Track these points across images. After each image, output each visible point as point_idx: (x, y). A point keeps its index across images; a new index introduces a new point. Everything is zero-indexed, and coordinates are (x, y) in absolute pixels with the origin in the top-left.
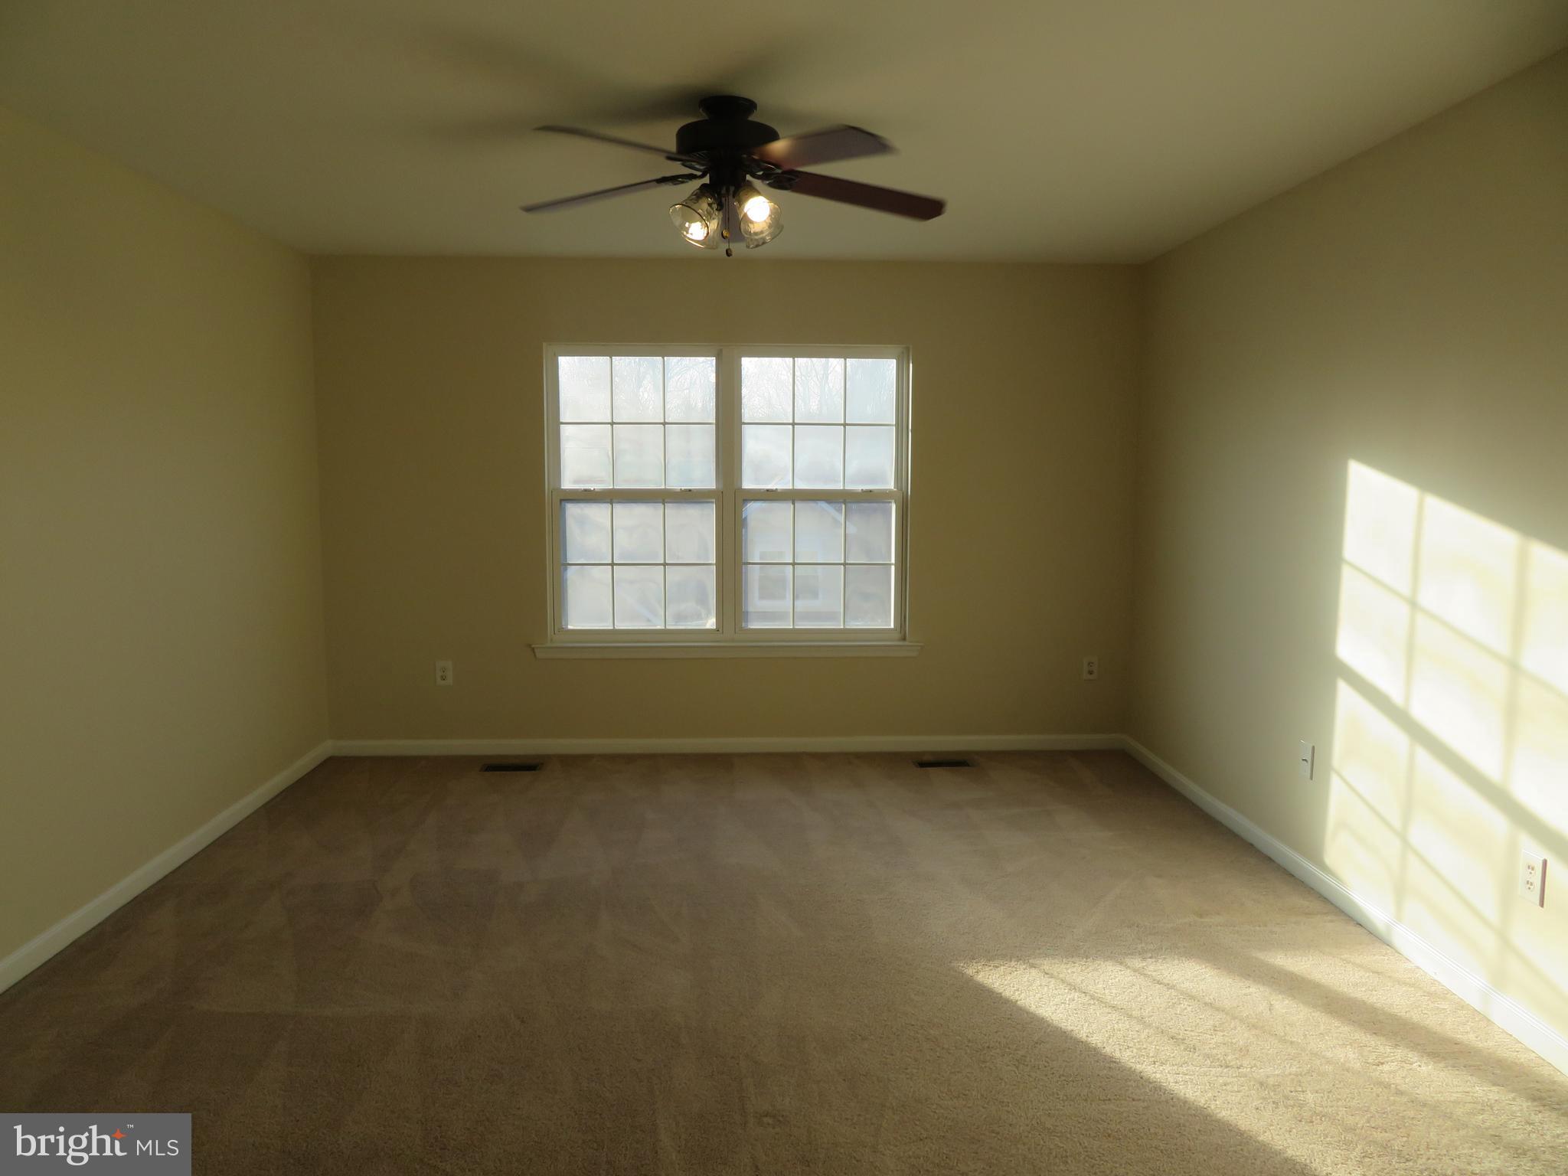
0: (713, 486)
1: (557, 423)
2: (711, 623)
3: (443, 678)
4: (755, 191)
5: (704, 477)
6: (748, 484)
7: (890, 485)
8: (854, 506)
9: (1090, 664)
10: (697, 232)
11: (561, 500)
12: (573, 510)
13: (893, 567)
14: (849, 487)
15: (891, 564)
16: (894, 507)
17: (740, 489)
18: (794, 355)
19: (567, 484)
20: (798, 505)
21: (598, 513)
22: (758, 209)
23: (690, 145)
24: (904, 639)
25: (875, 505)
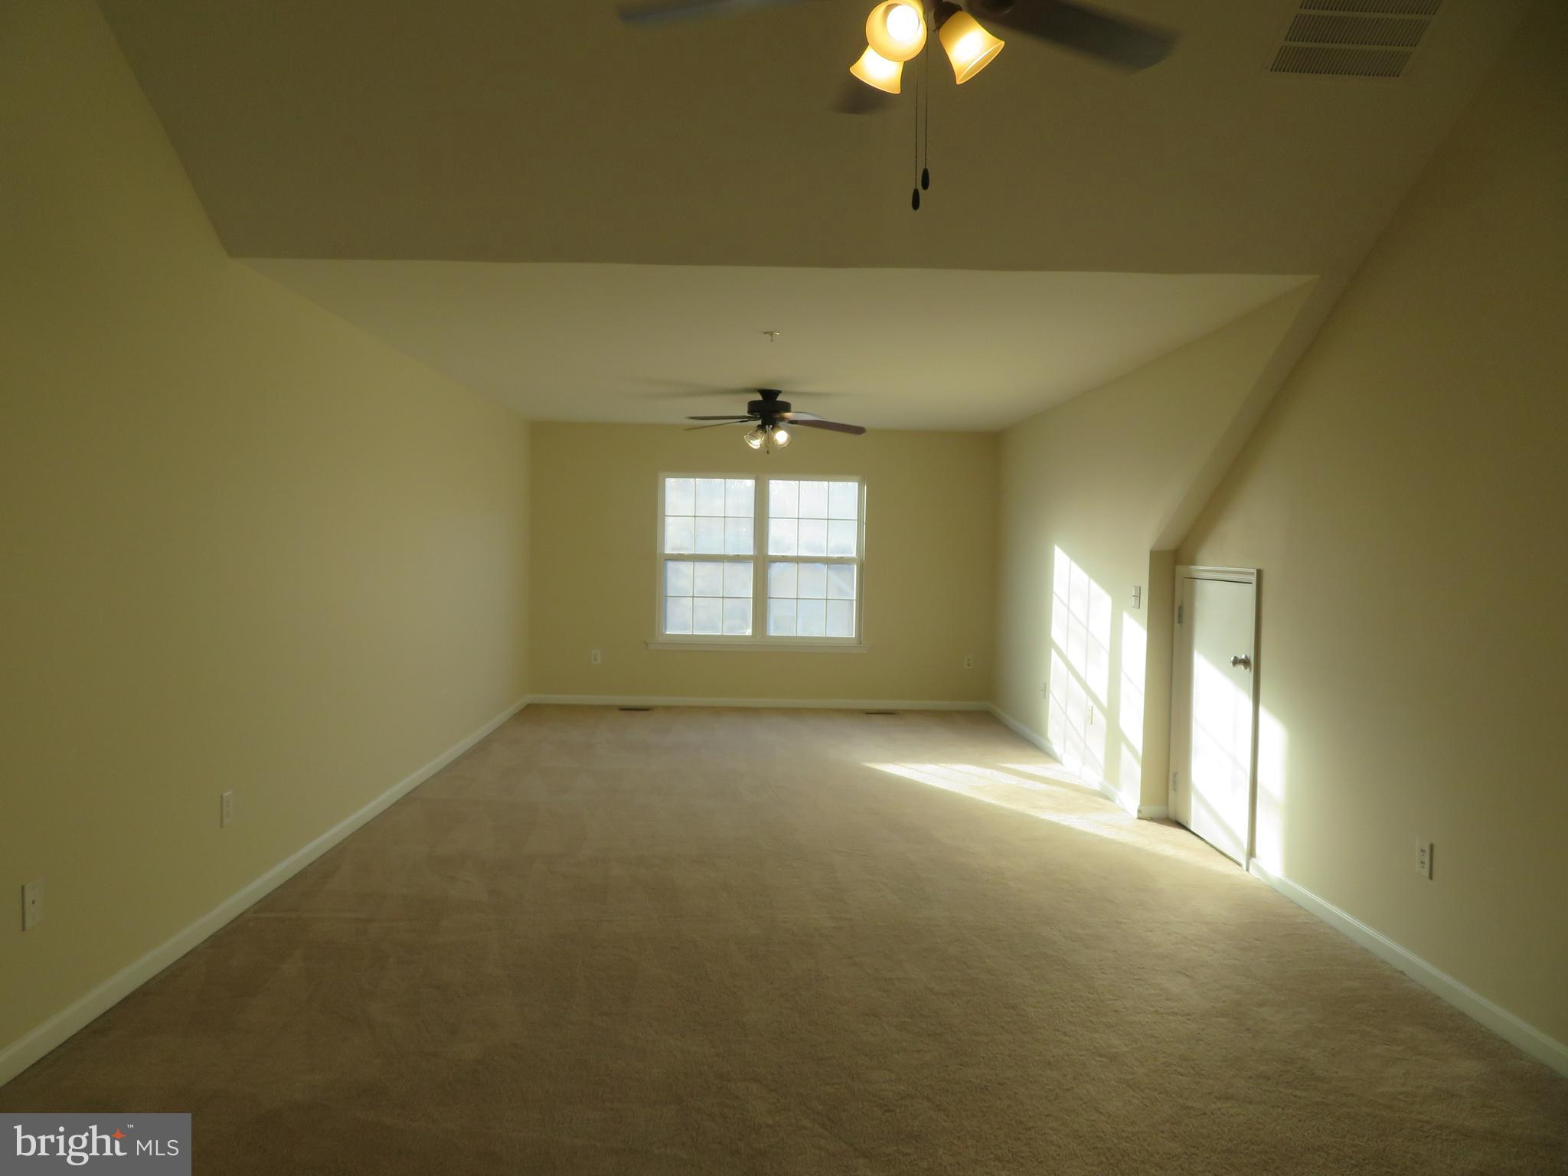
0: (751, 553)
1: (664, 516)
2: (749, 632)
3: (595, 660)
4: (780, 428)
5: (747, 548)
6: (771, 552)
7: (854, 554)
8: (832, 566)
9: (969, 660)
10: (756, 444)
11: (666, 560)
12: (671, 565)
13: (855, 602)
14: (830, 555)
15: (853, 600)
16: (856, 567)
17: (767, 555)
18: (799, 480)
19: (668, 551)
20: (800, 565)
21: (685, 567)
22: (781, 437)
23: (753, 407)
24: (860, 644)
25: (844, 566)
